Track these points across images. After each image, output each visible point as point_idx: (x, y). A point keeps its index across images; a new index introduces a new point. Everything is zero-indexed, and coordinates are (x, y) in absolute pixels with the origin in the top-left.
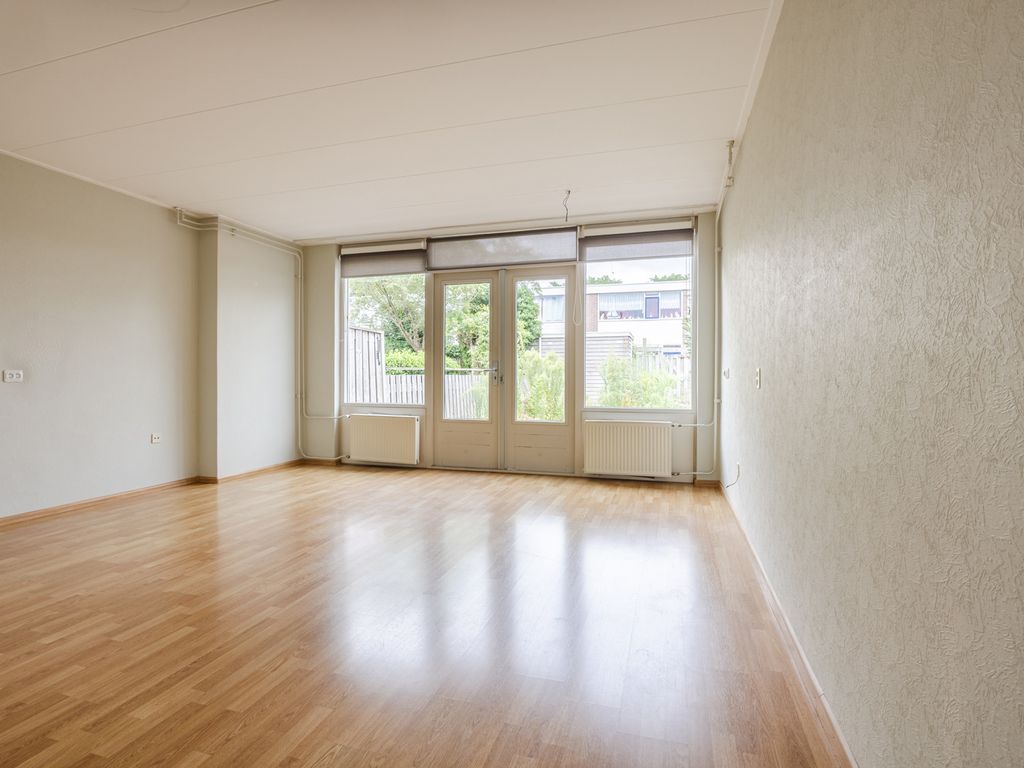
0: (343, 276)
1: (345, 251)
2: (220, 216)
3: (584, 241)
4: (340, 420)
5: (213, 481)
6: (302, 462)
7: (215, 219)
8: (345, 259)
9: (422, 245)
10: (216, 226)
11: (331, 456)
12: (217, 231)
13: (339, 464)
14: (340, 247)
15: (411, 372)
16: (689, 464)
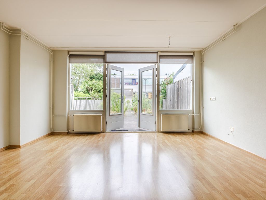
0: (70, 62)
1: (71, 53)
2: (23, 30)
3: (161, 57)
4: (68, 117)
5: (19, 147)
6: (52, 134)
7: (20, 30)
8: (71, 56)
9: (102, 54)
10: (20, 33)
11: (65, 130)
12: (20, 36)
13: (68, 133)
14: (69, 52)
15: (80, 99)
16: (191, 126)
